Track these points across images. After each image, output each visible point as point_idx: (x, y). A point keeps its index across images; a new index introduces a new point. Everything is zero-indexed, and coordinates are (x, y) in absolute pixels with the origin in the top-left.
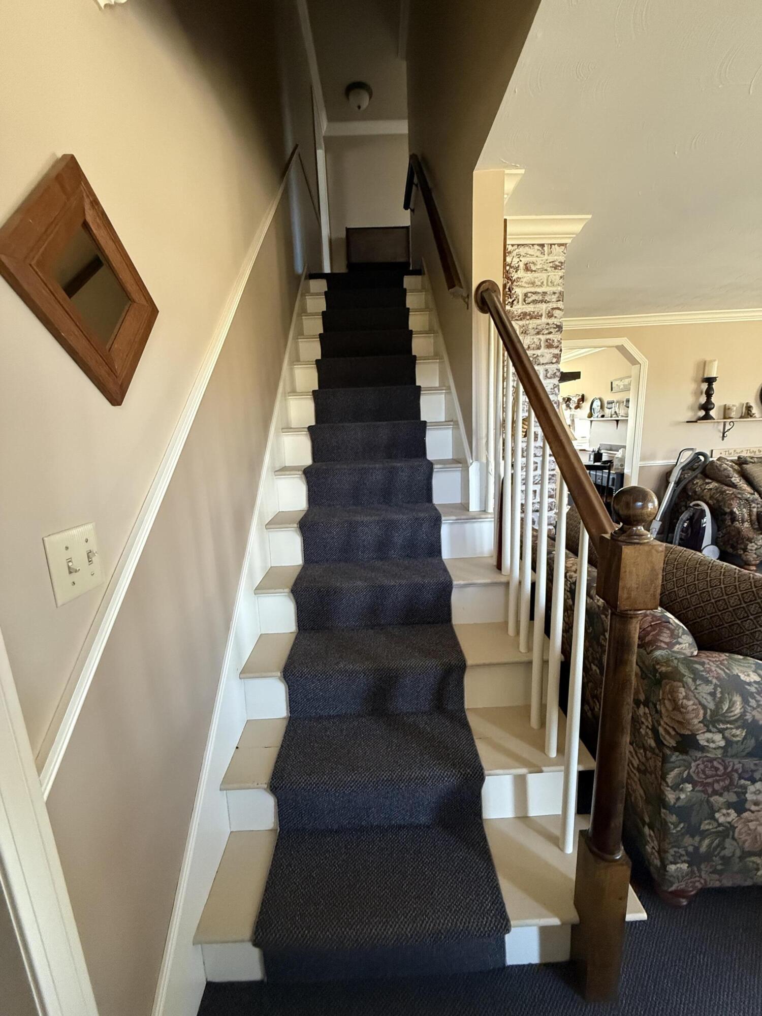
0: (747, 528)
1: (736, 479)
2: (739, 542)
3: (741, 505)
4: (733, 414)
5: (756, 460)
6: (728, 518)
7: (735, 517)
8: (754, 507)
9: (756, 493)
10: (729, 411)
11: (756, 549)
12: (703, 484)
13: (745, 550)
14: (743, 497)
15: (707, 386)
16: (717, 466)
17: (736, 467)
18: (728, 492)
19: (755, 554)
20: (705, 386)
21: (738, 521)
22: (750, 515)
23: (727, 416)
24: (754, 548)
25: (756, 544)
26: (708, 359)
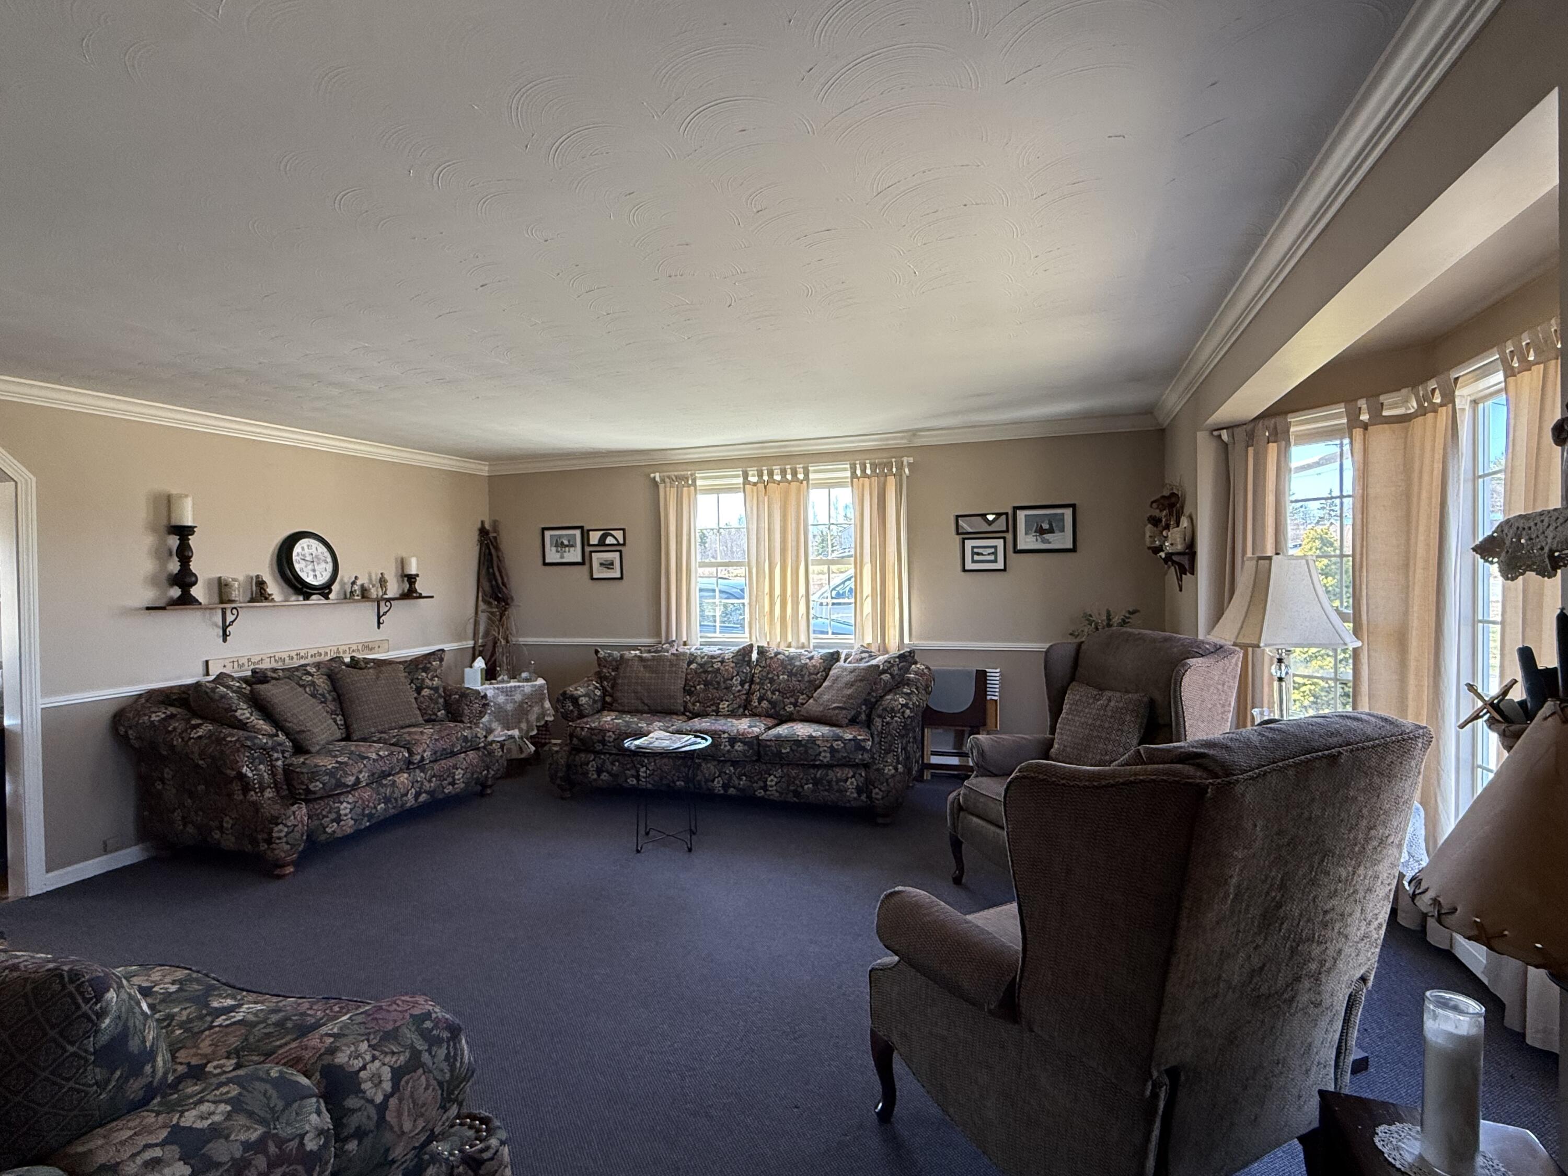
0: (269, 799)
1: (244, 712)
2: (259, 829)
3: (254, 759)
4: (235, 595)
5: (281, 673)
6: (236, 787)
7: (248, 784)
8: (277, 759)
9: (280, 733)
10: (227, 589)
11: (288, 834)
12: (186, 730)
13: (269, 841)
14: (255, 744)
15: (178, 542)
16: (207, 693)
17: (247, 689)
18: (229, 739)
19: (287, 843)
20: (174, 542)
21: (254, 789)
22: (273, 774)
23: (225, 598)
24: (283, 834)
25: (286, 825)
26: (174, 491)
